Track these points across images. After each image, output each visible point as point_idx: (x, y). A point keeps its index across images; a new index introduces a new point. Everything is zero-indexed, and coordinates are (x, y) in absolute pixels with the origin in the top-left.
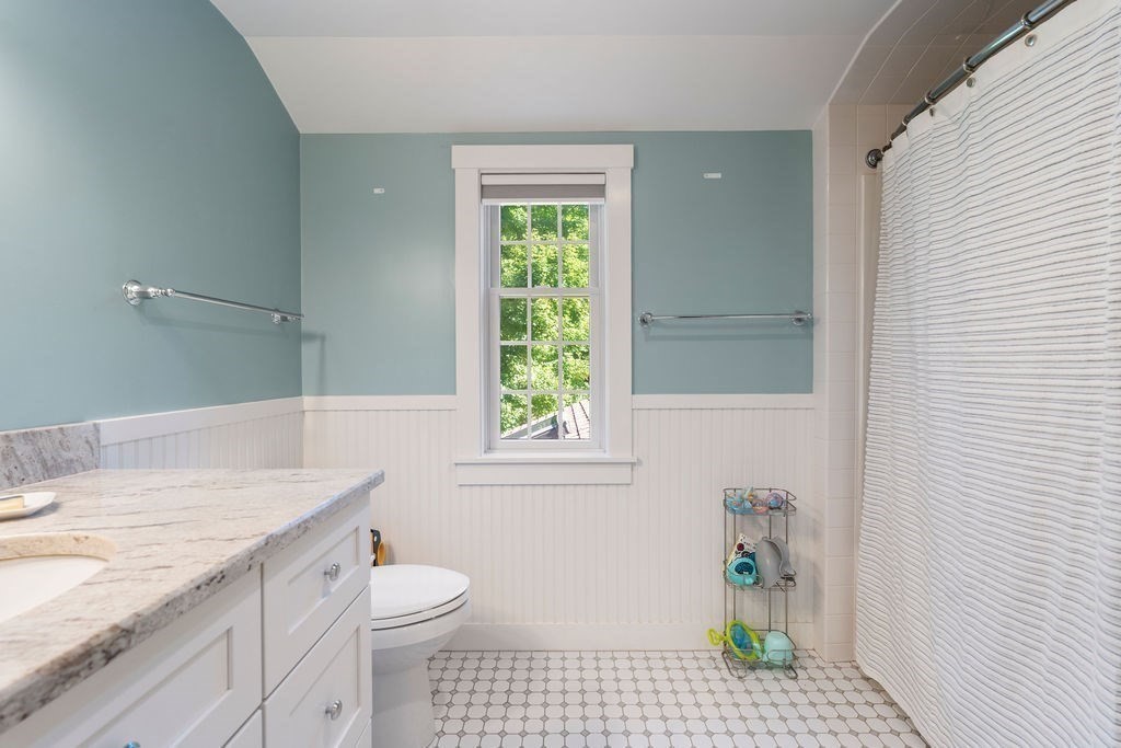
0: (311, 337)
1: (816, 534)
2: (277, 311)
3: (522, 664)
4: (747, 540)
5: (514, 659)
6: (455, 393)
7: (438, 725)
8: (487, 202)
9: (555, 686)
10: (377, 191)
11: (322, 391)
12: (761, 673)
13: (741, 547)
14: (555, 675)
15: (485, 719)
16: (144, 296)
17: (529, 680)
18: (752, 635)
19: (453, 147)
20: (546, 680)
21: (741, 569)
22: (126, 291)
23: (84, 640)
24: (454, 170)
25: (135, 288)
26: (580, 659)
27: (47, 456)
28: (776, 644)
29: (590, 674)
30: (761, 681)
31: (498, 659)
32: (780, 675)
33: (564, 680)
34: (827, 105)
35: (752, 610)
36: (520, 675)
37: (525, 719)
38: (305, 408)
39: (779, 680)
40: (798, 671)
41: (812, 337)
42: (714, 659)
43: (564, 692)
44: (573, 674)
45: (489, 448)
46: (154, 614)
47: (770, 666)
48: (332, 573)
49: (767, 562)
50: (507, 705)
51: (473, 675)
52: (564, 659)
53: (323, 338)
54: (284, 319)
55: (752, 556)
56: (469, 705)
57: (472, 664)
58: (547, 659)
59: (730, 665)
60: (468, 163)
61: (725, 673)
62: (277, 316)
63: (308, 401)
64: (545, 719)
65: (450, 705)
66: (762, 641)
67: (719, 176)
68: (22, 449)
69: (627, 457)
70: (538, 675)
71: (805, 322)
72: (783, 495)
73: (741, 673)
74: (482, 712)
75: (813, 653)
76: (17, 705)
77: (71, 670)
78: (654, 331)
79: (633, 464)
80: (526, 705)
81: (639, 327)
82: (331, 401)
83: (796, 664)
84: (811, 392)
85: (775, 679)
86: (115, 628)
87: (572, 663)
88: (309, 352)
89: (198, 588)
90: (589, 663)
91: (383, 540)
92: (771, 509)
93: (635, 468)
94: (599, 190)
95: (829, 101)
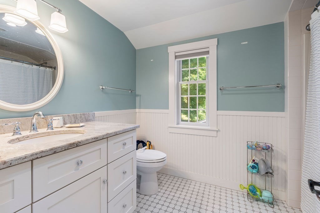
0: (138, 95)
1: (285, 161)
2: (130, 90)
3: (183, 182)
4: (256, 159)
5: (182, 180)
6: (168, 109)
7: (159, 190)
8: (177, 60)
9: (191, 189)
10: (152, 60)
11: (140, 108)
12: (259, 203)
13: (254, 161)
14: (192, 186)
15: (171, 192)
16: (103, 88)
17: (185, 186)
18: (258, 190)
19: (168, 47)
20: (189, 187)
21: (253, 167)
22: (100, 88)
23: (74, 142)
24: (168, 53)
25: (101, 87)
26: (200, 184)
27: (86, 118)
28: (266, 195)
29: (202, 189)
30: (259, 205)
31: (178, 179)
32: (267, 205)
33: (194, 188)
34: (288, 12)
35: (259, 182)
36: (183, 184)
37: (180, 194)
38: (137, 112)
39: (266, 206)
40: (275, 206)
41: (284, 92)
42: (244, 195)
43: (193, 191)
44: (197, 187)
45: (178, 124)
46: (84, 141)
47: (263, 201)
48: (124, 144)
49: (262, 167)
50: (177, 190)
51: (171, 181)
52: (196, 183)
53: (140, 96)
54: (131, 92)
55: (257, 164)
56: (168, 187)
57: (171, 179)
58: (191, 182)
59: (249, 198)
60: (172, 50)
61: (246, 199)
62: (130, 91)
63: (137, 110)
64: (186, 196)
65: (163, 186)
66: (261, 192)
67: (247, 43)
68: (83, 116)
69: (216, 129)
70: (187, 185)
71: (281, 88)
72: (270, 145)
73: (252, 201)
74: (170, 190)
75: (284, 202)
76: (64, 147)
77: (71, 145)
78: (224, 92)
79: (217, 131)
80: (182, 191)
81: (219, 91)
82: (142, 110)
83: (274, 203)
84: (284, 111)
85: (264, 206)
86: (78, 141)
87: (198, 185)
88: (138, 99)
89: (92, 139)
90: (203, 186)
91: (152, 144)
92: (263, 149)
93: (218, 132)
94: (208, 53)
95: (288, 11)
